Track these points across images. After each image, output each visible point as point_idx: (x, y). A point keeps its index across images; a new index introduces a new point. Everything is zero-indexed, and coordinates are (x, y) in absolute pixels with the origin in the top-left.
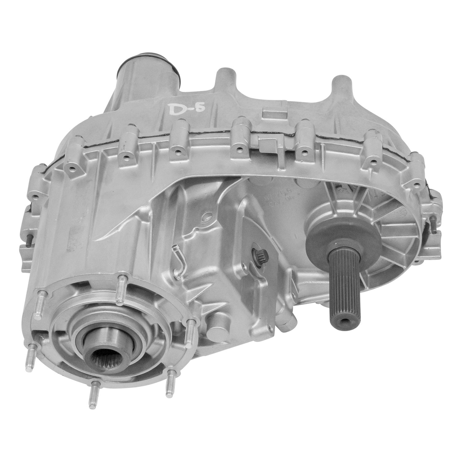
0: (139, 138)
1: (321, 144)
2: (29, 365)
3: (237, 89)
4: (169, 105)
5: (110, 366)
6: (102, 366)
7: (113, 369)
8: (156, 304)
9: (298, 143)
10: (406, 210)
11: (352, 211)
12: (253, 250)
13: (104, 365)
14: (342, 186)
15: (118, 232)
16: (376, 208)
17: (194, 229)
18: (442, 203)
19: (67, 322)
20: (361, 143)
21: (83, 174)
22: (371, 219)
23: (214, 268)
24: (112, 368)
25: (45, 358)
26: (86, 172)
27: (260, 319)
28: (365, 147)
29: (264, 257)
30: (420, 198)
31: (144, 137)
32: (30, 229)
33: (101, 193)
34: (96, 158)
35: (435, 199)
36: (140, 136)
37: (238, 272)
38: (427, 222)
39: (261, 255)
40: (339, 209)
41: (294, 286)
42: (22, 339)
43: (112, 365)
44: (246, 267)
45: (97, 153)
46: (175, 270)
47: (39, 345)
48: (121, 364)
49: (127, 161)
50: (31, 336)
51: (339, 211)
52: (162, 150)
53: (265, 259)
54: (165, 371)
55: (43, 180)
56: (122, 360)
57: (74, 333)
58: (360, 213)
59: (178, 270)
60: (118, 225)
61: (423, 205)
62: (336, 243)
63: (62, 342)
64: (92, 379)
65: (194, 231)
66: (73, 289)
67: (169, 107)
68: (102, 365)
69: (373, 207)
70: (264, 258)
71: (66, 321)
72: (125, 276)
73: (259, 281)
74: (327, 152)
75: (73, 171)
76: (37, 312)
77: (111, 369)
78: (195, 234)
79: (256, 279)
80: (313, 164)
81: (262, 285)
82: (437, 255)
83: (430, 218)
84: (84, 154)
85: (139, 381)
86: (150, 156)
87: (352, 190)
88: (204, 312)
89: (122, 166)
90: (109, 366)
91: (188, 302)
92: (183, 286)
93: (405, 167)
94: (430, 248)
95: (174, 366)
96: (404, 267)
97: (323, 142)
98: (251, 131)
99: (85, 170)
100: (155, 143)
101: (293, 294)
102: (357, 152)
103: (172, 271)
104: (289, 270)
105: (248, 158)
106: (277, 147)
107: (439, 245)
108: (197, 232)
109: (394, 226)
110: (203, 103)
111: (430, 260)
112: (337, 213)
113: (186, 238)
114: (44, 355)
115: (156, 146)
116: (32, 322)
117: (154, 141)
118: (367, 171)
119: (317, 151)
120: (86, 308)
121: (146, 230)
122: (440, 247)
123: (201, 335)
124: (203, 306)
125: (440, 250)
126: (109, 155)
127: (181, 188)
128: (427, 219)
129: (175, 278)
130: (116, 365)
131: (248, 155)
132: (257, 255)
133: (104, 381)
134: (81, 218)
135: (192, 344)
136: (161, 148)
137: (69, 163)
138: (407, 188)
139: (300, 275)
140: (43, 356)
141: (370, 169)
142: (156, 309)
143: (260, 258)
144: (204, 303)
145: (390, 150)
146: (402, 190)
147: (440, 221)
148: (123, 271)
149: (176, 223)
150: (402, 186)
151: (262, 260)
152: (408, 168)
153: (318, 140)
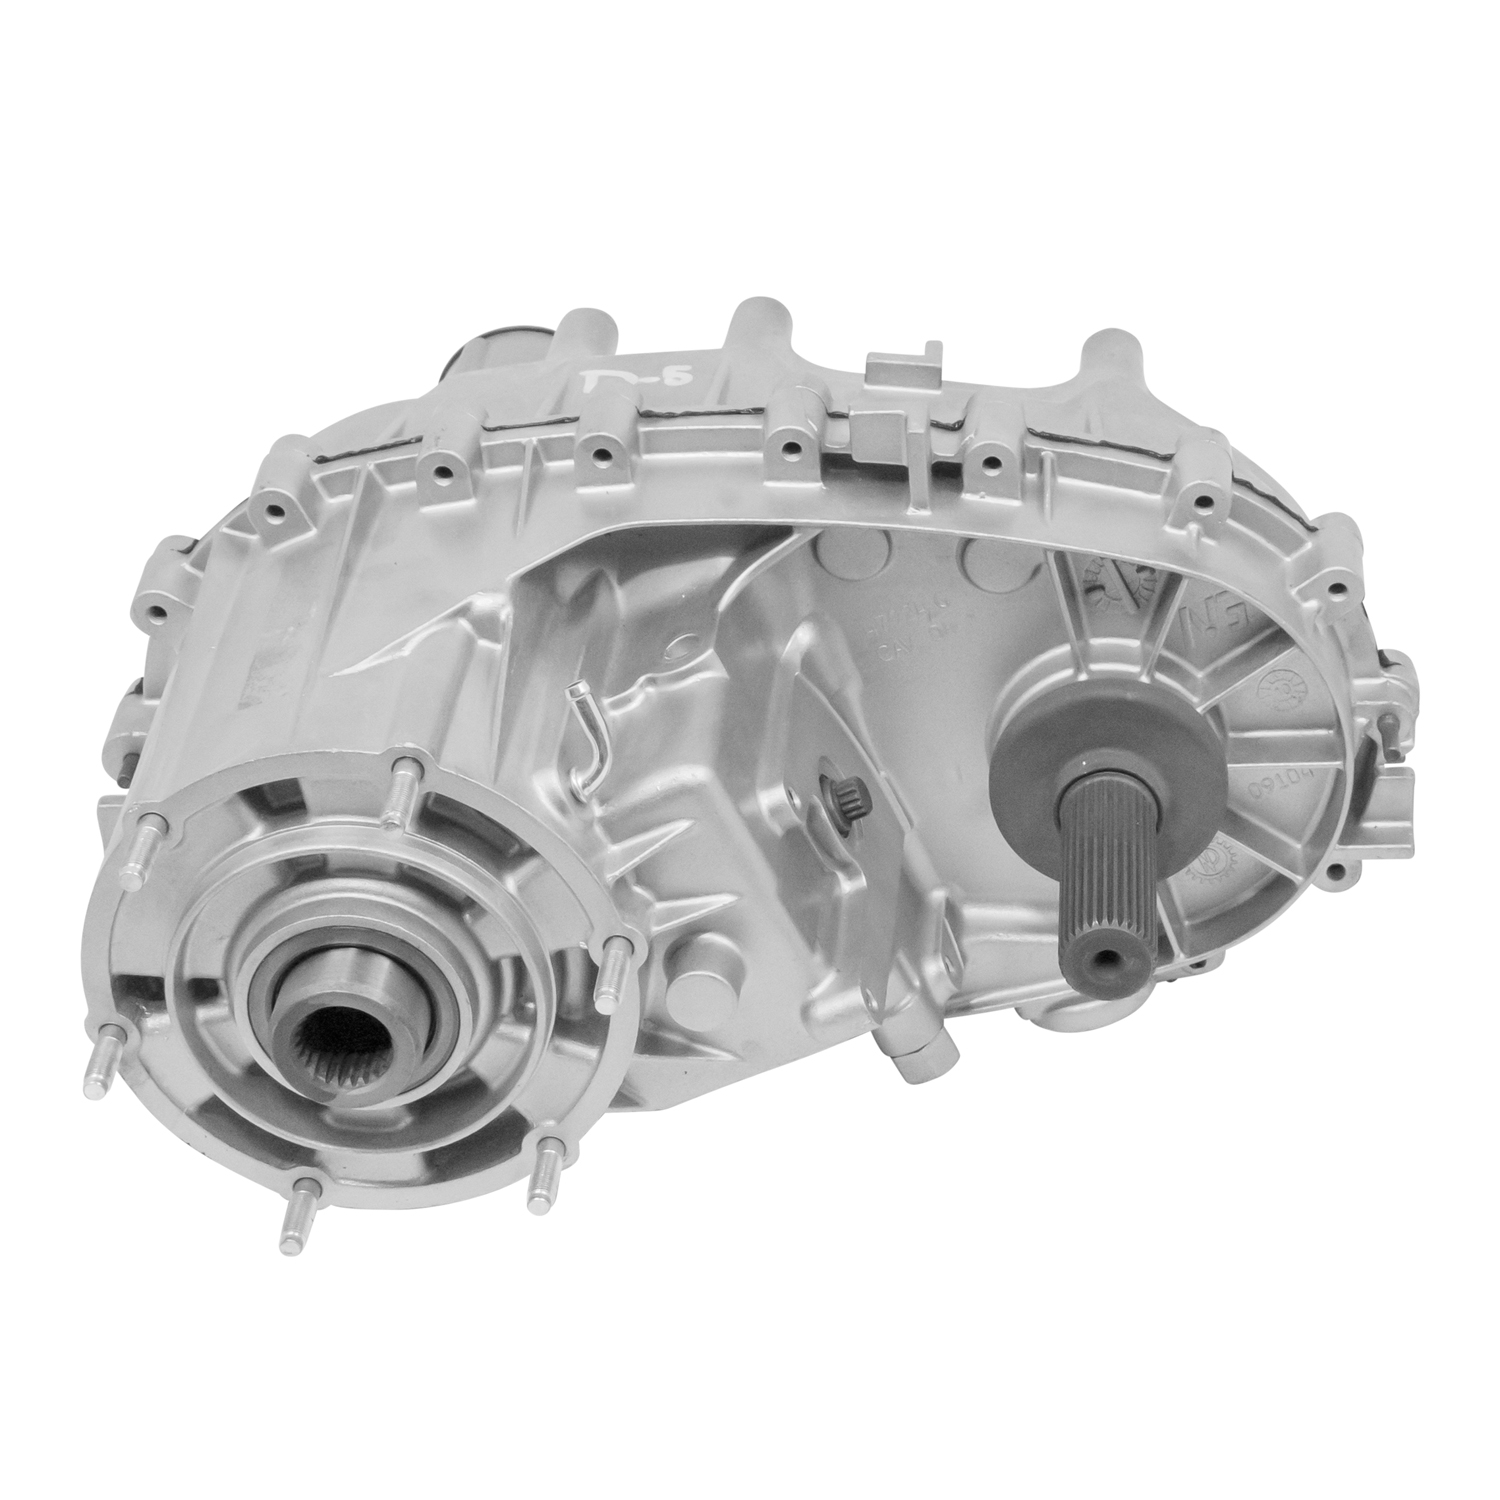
0: (485, 429)
1: (1043, 453)
2: (94, 1075)
3: (792, 351)
4: (582, 373)
5: (354, 1082)
6: (327, 1082)
7: (361, 1089)
8: (511, 882)
9: (972, 436)
10: (1303, 682)
11: (1135, 669)
12: (822, 779)
13: (336, 1078)
14: (1107, 589)
15: (402, 659)
16: (1210, 669)
17: (642, 679)
18: (1416, 682)
19: (226, 942)
20: (1167, 458)
21: (307, 529)
22: (1195, 700)
23: (696, 773)
24: (361, 1086)
25: (151, 1082)
26: (316, 526)
27: (838, 971)
28: (1176, 468)
29: (856, 796)
30: (1349, 657)
31: (502, 428)
32: (136, 734)
33: (359, 568)
34: (349, 493)
35: (1394, 668)
36: (488, 426)
37: (775, 811)
38: (1370, 733)
39: (848, 790)
40: (1098, 660)
41: (951, 942)
42: (82, 1010)
43: (361, 1080)
44: (797, 801)
45: (351, 475)
46: (573, 770)
47: (134, 1028)
48: (389, 1071)
49: (444, 485)
50: (110, 991)
51: (1094, 667)
52: (554, 466)
53: (859, 803)
54: (529, 1141)
55: (184, 570)
56: (392, 1059)
57: (245, 965)
58: (1161, 677)
59: (582, 768)
60: (402, 639)
61: (1358, 683)
62: (1084, 763)
63: (208, 1023)
64: (298, 1168)
65: (641, 686)
66: (246, 812)
67: (583, 379)
68: (328, 1078)
69: (1201, 667)
70: (858, 800)
71: (221, 939)
72: (415, 760)
73: (840, 875)
74: (1062, 480)
75: (276, 521)
76: (132, 865)
77: (356, 1092)
78: (640, 696)
79: (828, 865)
80: (1016, 503)
81: (847, 886)
82: (1401, 843)
83: (1381, 719)
84: (315, 478)
85: (444, 1180)
86: (514, 483)
87: (1138, 605)
88: (659, 923)
89: (429, 503)
90: (348, 1082)
91: (611, 876)
92: (598, 830)
93: (1301, 543)
94: (1381, 825)
95: (560, 1120)
96: (1298, 879)
97: (1048, 450)
98: (830, 411)
99: (314, 519)
100: (535, 440)
101: (947, 961)
102: (1151, 483)
103: (566, 772)
104: (938, 895)
105: (817, 481)
106: (906, 430)
107: (1407, 815)
108: (651, 690)
109: (1268, 738)
110: (688, 368)
111: (1379, 858)
112: (1090, 672)
113: (615, 705)
114: (148, 1071)
115: (535, 452)
116: (114, 941)
117: (531, 438)
118: (1183, 533)
119: (1031, 476)
120: (288, 888)
121: (490, 661)
122: (1412, 823)
123: (649, 1023)
124: (660, 906)
125: (1411, 830)
126: (391, 482)
127: (608, 582)
128: (1369, 725)
129: (575, 796)
130: (372, 1077)
131: (818, 472)
132: (833, 792)
133: (335, 1180)
134: (292, 629)
135: (617, 998)
136: (551, 459)
137: (266, 490)
138: (1306, 599)
139: (971, 912)
140: (145, 1074)
141: (1193, 527)
142: (511, 895)
143: (846, 799)
144: (661, 898)
145: (1255, 486)
146: (1294, 605)
147: (1411, 734)
148: (409, 745)
149: (585, 657)
150: (1293, 592)
151: (851, 806)
152: (1309, 545)
153: (1035, 444)
